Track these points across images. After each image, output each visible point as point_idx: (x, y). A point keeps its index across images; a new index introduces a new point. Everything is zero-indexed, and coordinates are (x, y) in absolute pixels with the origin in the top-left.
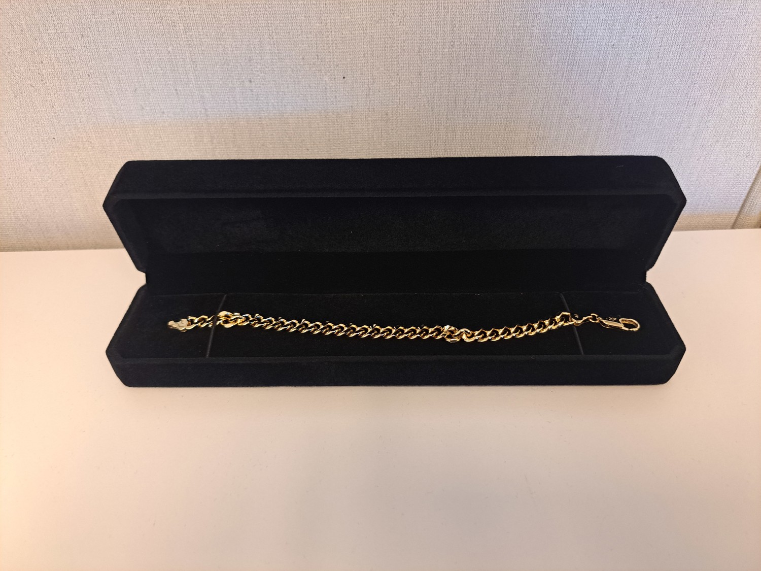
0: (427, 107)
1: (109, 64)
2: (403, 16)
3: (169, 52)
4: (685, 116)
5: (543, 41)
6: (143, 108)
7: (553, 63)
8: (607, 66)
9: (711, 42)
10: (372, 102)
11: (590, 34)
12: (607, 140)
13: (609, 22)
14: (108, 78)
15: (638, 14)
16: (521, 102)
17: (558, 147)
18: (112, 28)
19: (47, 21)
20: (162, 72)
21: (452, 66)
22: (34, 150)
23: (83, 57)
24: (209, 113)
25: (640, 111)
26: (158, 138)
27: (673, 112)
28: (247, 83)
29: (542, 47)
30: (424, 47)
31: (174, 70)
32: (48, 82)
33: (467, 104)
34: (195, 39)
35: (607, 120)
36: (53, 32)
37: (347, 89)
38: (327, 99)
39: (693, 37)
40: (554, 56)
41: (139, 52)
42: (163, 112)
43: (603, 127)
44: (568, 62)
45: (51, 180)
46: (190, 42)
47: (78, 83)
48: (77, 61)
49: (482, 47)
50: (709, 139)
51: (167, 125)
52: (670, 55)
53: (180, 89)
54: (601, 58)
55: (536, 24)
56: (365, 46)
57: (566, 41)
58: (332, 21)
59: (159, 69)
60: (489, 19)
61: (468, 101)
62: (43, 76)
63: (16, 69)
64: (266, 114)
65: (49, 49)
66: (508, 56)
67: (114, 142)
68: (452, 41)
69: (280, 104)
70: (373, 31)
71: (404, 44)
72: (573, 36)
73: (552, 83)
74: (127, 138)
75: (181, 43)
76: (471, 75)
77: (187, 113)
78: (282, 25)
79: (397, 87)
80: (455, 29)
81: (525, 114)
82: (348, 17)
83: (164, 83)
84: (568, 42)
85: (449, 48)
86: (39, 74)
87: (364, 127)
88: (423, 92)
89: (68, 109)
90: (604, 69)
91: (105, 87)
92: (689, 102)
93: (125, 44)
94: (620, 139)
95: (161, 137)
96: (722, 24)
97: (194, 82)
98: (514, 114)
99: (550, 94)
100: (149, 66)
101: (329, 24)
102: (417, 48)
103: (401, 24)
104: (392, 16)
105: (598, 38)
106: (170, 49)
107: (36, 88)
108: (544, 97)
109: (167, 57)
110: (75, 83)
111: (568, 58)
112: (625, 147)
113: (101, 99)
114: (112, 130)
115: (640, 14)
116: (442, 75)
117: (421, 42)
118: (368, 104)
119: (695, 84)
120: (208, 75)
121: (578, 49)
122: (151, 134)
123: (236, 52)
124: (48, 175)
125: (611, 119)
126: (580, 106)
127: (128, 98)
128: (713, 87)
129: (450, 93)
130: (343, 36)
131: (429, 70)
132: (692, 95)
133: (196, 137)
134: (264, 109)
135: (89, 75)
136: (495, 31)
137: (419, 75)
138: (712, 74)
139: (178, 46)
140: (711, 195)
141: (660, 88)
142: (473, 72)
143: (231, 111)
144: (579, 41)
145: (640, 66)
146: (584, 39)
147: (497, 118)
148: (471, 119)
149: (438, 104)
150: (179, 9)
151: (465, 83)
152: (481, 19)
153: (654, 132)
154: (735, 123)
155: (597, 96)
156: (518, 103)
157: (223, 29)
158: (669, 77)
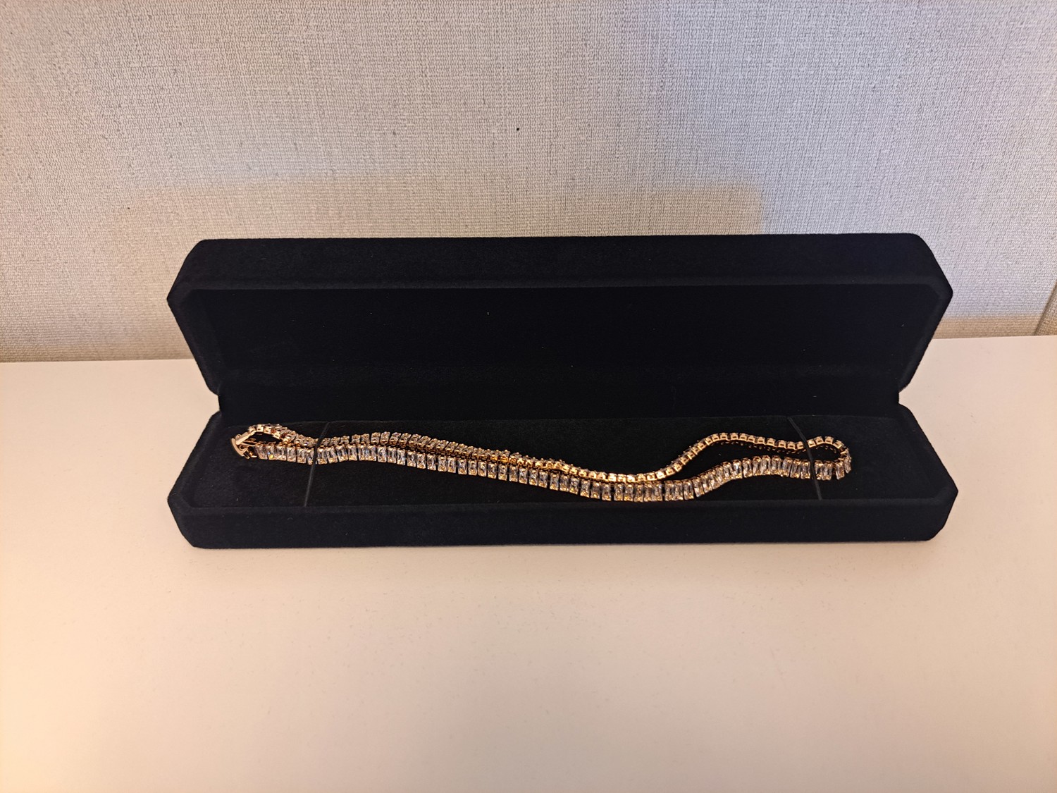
0: (627, 169)
1: (208, 109)
2: (599, 48)
3: (288, 93)
4: (969, 182)
5: (781, 82)
6: (250, 169)
7: (794, 111)
8: (866, 116)
9: (1003, 83)
10: (554, 161)
11: (843, 73)
12: (865, 214)
13: (869, 57)
14: (206, 128)
15: (906, 46)
16: (751, 163)
17: (800, 224)
18: (215, 61)
19: (131, 51)
20: (278, 119)
21: (662, 114)
22: (101, 224)
23: (174, 99)
24: (337, 175)
25: (910, 176)
26: (267, 209)
27: (953, 177)
28: (390, 136)
29: (780, 89)
30: (626, 89)
31: (294, 118)
32: (125, 132)
33: (680, 165)
34: (324, 77)
35: (866, 188)
36: (137, 65)
37: (522, 145)
38: (494, 158)
39: (979, 77)
40: (796, 101)
41: (248, 92)
42: (277, 174)
43: (860, 198)
44: (814, 110)
45: (121, 264)
46: (316, 80)
47: (166, 134)
48: (166, 104)
49: (700, 89)
50: (1002, 214)
51: (281, 192)
52: (949, 101)
53: (300, 142)
54: (857, 104)
55: (773, 59)
56: (547, 88)
57: (811, 81)
58: (505, 54)
59: (274, 115)
60: (712, 52)
61: (681, 162)
62: (120, 123)
63: (85, 114)
64: (413, 178)
65: (130, 88)
66: (736, 101)
67: (209, 214)
68: (662, 81)
69: (433, 164)
70: (558, 67)
71: (599, 85)
72: (822, 75)
73: (793, 137)
74: (226, 208)
75: (305, 81)
76: (685, 126)
77: (308, 175)
78: (439, 58)
79: (588, 142)
80: (666, 64)
81: (756, 180)
82: (526, 49)
83: (280, 135)
84: (814, 83)
85: (658, 90)
86: (115, 121)
87: (542, 196)
88: (621, 148)
89: (150, 168)
90: (862, 119)
91: (202, 140)
92: (974, 163)
93: (231, 82)
94: (883, 213)
95: (271, 208)
96: (1018, 60)
97: (319, 134)
98: (742, 179)
99: (790, 152)
100: (260, 112)
101: (501, 58)
102: (615, 91)
103: (596, 58)
104: (584, 47)
105: (853, 78)
106: (290, 89)
107: (110, 140)
108: (782, 156)
109: (285, 100)
110: (162, 134)
111: (814, 104)
112: (890, 224)
113: (195, 155)
114: (207, 197)
115: (909, 46)
116: (648, 127)
117: (620, 82)
118: (549, 165)
119: (982, 139)
120: (339, 125)
121: (827, 93)
122: (259, 203)
123: (376, 94)
124: (117, 258)
125: (871, 187)
126: (829, 169)
127: (231, 155)
128: (1007, 143)
129: (657, 151)
130: (519, 73)
131: (630, 119)
132: (979, 154)
133: (318, 209)
134: (411, 171)
135: (180, 124)
136: (718, 68)
137: (618, 125)
138: (1005, 126)
139: (301, 85)
140: (1006, 291)
141: (936, 145)
142: (689, 123)
143: (367, 173)
144: (829, 81)
145: (909, 115)
146: (836, 80)
147: (719, 185)
148: (685, 185)
149: (642, 165)
150: (304, 37)
151: (677, 137)
152: (700, 52)
153: (928, 205)
154: (1036, 193)
155: (853, 155)
156: (748, 163)
157: (360, 63)
158: (947, 131)
